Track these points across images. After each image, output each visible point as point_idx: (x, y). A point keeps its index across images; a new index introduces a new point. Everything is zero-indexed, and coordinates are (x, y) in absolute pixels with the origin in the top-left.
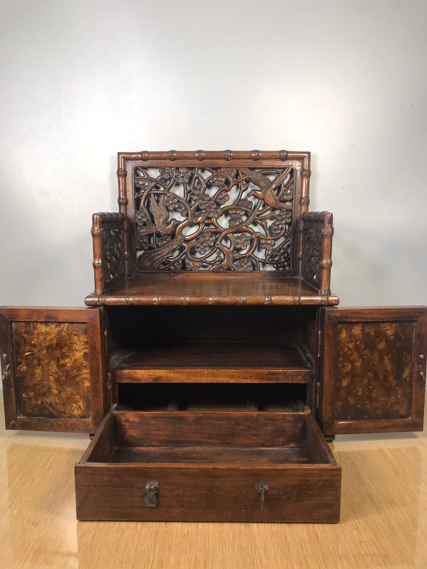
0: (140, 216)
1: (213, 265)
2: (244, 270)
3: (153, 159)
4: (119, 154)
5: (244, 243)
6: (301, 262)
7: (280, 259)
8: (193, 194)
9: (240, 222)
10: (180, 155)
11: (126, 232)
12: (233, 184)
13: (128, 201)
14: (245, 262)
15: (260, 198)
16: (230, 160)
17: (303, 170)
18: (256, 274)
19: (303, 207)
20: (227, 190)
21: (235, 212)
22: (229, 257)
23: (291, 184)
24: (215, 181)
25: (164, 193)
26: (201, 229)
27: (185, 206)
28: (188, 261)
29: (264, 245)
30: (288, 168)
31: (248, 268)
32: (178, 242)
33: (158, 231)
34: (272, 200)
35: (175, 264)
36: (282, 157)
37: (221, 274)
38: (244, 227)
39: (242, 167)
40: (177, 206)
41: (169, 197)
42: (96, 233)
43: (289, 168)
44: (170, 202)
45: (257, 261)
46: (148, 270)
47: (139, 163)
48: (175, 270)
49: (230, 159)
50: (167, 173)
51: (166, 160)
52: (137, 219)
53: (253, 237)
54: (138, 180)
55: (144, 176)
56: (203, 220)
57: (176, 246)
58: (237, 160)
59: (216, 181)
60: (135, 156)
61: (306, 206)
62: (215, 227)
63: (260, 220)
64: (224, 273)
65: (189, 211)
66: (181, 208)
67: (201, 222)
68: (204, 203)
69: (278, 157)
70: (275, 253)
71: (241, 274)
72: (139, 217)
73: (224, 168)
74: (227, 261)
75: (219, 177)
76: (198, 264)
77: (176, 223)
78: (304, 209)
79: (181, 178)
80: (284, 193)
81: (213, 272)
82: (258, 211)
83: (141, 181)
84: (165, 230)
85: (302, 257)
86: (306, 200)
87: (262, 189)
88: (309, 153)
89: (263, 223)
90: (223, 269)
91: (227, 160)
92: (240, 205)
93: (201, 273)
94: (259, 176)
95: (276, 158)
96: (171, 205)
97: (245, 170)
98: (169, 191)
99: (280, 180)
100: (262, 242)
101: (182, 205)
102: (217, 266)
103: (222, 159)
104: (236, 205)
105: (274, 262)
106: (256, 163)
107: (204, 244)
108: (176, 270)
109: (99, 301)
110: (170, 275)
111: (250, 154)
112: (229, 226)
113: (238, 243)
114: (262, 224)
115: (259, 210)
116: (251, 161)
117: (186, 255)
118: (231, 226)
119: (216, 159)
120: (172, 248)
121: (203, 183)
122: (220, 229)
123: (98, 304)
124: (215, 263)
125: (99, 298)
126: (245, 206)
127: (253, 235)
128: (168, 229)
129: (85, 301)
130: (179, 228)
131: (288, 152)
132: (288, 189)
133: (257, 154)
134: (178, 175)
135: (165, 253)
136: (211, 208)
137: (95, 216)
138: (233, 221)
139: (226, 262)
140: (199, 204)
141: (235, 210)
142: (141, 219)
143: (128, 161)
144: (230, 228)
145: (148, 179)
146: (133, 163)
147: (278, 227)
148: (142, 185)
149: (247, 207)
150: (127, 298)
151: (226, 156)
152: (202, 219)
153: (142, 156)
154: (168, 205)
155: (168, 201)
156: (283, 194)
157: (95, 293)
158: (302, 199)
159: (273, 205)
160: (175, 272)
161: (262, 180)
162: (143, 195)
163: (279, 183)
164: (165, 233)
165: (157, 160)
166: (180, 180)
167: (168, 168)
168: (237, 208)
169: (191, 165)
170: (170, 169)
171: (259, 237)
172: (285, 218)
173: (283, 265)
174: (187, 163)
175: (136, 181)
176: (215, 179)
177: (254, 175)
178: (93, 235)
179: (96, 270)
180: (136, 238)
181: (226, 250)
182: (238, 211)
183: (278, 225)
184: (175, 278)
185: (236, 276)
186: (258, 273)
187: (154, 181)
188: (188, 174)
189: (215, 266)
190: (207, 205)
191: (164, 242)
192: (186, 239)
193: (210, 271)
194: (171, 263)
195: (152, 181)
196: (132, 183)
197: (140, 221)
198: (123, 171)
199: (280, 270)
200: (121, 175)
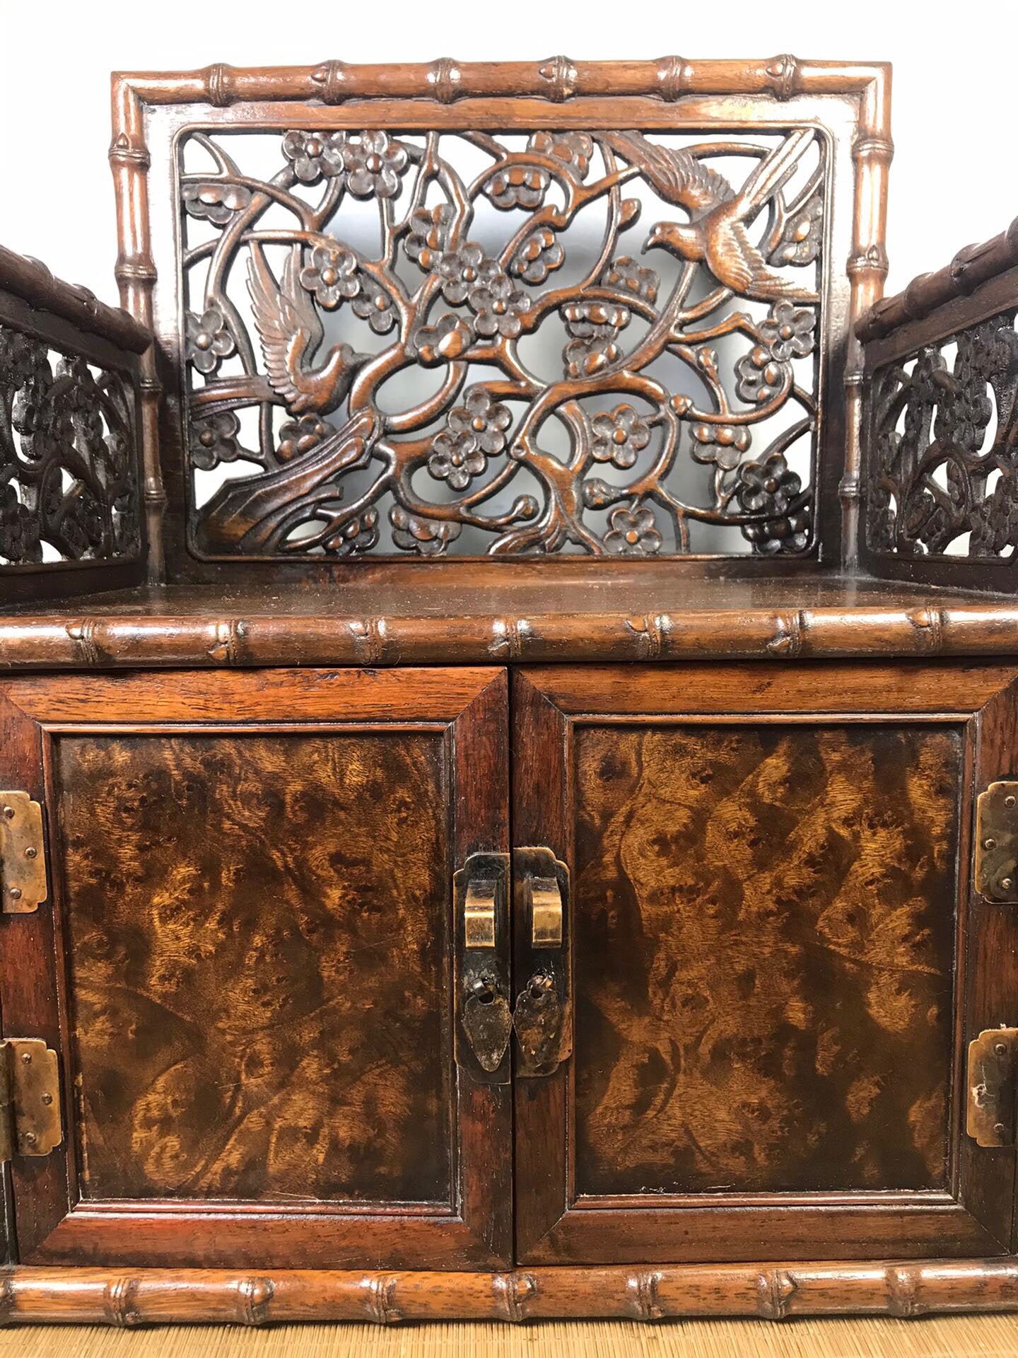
0: (207, 334)
1: (501, 531)
2: (625, 551)
3: (256, 96)
4: (117, 76)
5: (625, 441)
6: (854, 514)
7: (771, 503)
8: (419, 241)
9: (608, 356)
10: (362, 76)
11: (152, 396)
12: (582, 199)
13: (156, 274)
14: (631, 519)
15: (689, 254)
16: (569, 96)
17: (864, 135)
18: (674, 564)
19: (861, 288)
20: (555, 221)
21: (590, 314)
22: (565, 497)
23: (812, 196)
24: (509, 185)
25: (303, 236)
26: (452, 384)
27: (386, 292)
28: (402, 518)
29: (709, 447)
30: (802, 131)
31: (643, 540)
32: (361, 437)
33: (279, 394)
34: (736, 262)
35: (351, 529)
36: (777, 82)
37: (534, 569)
38: (627, 374)
39: (615, 129)
40: (354, 288)
41: (320, 252)
43: (806, 129)
44: (327, 275)
45: (681, 513)
46: (239, 553)
47: (200, 114)
48: (351, 551)
49: (567, 91)
50: (311, 157)
51: (305, 103)
52: (192, 347)
53: (662, 414)
54: (197, 185)
55: (221, 172)
56: (458, 348)
57: (353, 454)
58: (596, 99)
59: (511, 189)
60: (180, 84)
61: (876, 283)
62: (509, 377)
63: (690, 344)
64: (546, 563)
65: (403, 310)
66: (369, 300)
67: (452, 355)
68: (463, 279)
69: (761, 83)
70: (752, 480)
71: (614, 566)
72: (202, 340)
73: (544, 130)
74: (560, 516)
75: (522, 171)
76: (442, 530)
77: (351, 361)
78: (866, 296)
79: (370, 175)
80: (784, 233)
81: (504, 560)
82: (681, 308)
83: (209, 189)
84: (307, 388)
85: (860, 492)
86: (877, 260)
87: (696, 218)
88: (887, 67)
89: (702, 358)
91: (557, 97)
92: (610, 284)
93: (454, 566)
94: (683, 162)
95: (753, 90)
96: (328, 285)
97: (627, 137)
98: (321, 229)
99: (768, 180)
100: (700, 434)
101: (376, 287)
102: (518, 534)
103: (533, 93)
104: (593, 284)
105: (746, 514)
106: (671, 110)
107: (467, 445)
108: (354, 553)
110: (331, 572)
111: (648, 73)
112: (567, 373)
113: (601, 442)
114: (699, 363)
115: (686, 305)
116: (652, 102)
117: (396, 493)
118: (571, 371)
119: (509, 93)
120: (335, 461)
121: (458, 195)
122: (529, 384)
124: (510, 523)
126: (629, 290)
127: (662, 407)
128: (319, 387)
130: (364, 383)
131: (801, 63)
132: (799, 216)
133: (676, 70)
134: (358, 164)
135: (309, 484)
136: (491, 296)
138: (583, 348)
139: (556, 520)
140: (442, 283)
141: (590, 306)
142: (212, 343)
143: (152, 107)
144: (569, 379)
145: (237, 183)
146: (171, 114)
147: (760, 373)
148: (214, 208)
149: (637, 293)
151: (549, 81)
152: (454, 342)
153: (207, 87)
154: (316, 288)
155: (316, 272)
156: (782, 239)
158: (859, 256)
159: (742, 283)
160: (348, 562)
161: (695, 180)
162: (217, 246)
163: (765, 191)
164: (306, 400)
165: (271, 103)
166: (365, 186)
167: (316, 135)
168: (596, 298)
169: (410, 120)
170: (325, 137)
171: (685, 412)
172: (792, 335)
173: (782, 527)
174: (394, 114)
175: (186, 189)
176: (507, 178)
177: (666, 161)
180: (190, 424)
181: (553, 471)
182: (601, 306)
183: (765, 364)
184: (351, 585)
185: (595, 574)
186: (681, 560)
187: (260, 190)
188: (396, 157)
189: (509, 538)
190: (476, 283)
191: (303, 441)
192: (392, 425)
193: (491, 556)
194: (332, 526)
195: (252, 190)
196: (173, 200)
197: (205, 353)
198: (130, 145)
199: (769, 547)
200: (122, 164)
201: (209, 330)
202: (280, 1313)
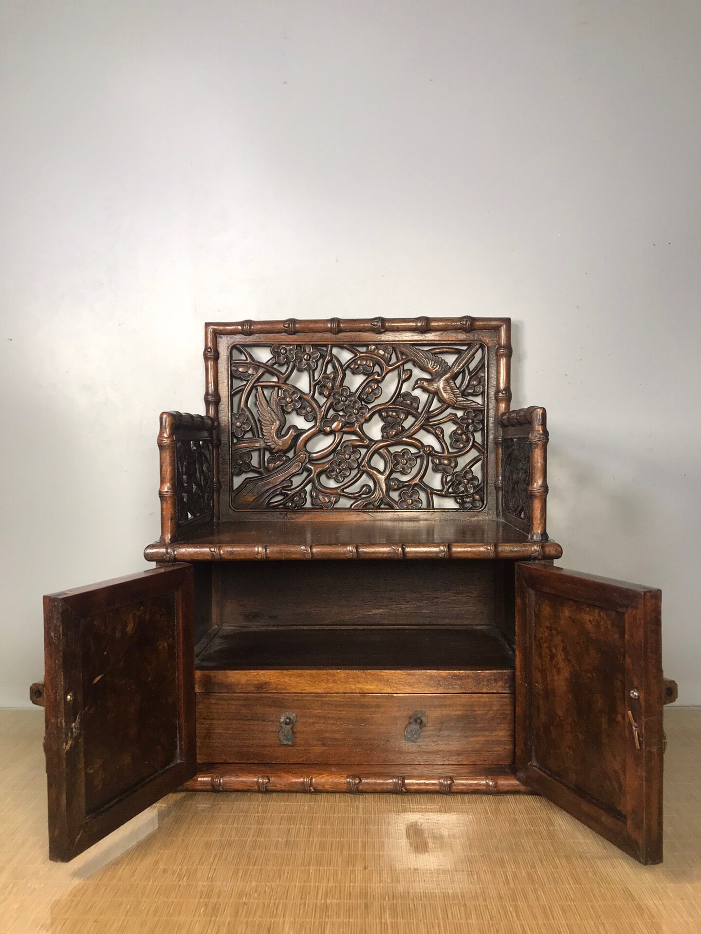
0: (240, 423)
1: (357, 499)
2: (407, 507)
3: (262, 332)
4: (207, 325)
5: (406, 464)
6: (500, 493)
7: (467, 489)
8: (324, 386)
9: (399, 431)
10: (303, 325)
12: (388, 370)
13: (220, 399)
14: (409, 495)
15: (431, 391)
16: (383, 332)
17: (499, 347)
19: (500, 404)
20: (378, 379)
21: (392, 415)
23: (480, 368)
25: (278, 385)
26: (337, 441)
27: (312, 406)
28: (316, 494)
29: (440, 466)
30: (475, 344)
31: (414, 503)
32: (301, 462)
33: (268, 445)
34: (450, 394)
35: (295, 499)
36: (464, 326)
37: (369, 514)
38: (406, 438)
40: (298, 405)
41: (285, 391)
42: (165, 443)
43: (477, 344)
44: (288, 399)
45: (430, 493)
46: (250, 508)
47: (239, 339)
48: (295, 507)
49: (382, 330)
50: (282, 354)
51: (280, 334)
52: (234, 427)
53: (421, 453)
54: (237, 365)
55: (247, 360)
56: (339, 427)
57: (297, 469)
58: (394, 333)
59: (360, 366)
60: (232, 328)
61: (506, 402)
62: (359, 439)
63: (432, 426)
64: (374, 512)
65: (318, 413)
66: (304, 409)
67: (337, 430)
68: (342, 401)
69: (458, 327)
70: (458, 480)
71: (402, 513)
72: (238, 424)
73: (373, 344)
74: (380, 493)
75: (365, 360)
76: (332, 499)
77: (297, 433)
78: (503, 408)
79: (305, 361)
81: (357, 511)
82: (428, 411)
83: (242, 366)
84: (280, 443)
85: (502, 485)
86: (507, 393)
87: (434, 377)
88: (508, 320)
89: (437, 431)
90: (374, 505)
91: (378, 332)
92: (399, 402)
93: (337, 513)
94: (428, 356)
95: (455, 329)
96: (288, 403)
97: (406, 347)
98: (285, 381)
99: (462, 362)
100: (437, 461)
101: (307, 404)
102: (362, 501)
103: (369, 331)
104: (393, 403)
105: (456, 493)
107: (342, 465)
108: (297, 508)
109: (167, 553)
110: (287, 516)
111: (414, 324)
112: (383, 437)
113: (397, 464)
114: (436, 433)
115: (431, 410)
116: (416, 334)
117: (314, 484)
119: (360, 331)
120: (289, 471)
121: (340, 369)
122: (367, 441)
123: (166, 557)
124: (360, 496)
125: (167, 549)
126: (407, 405)
127: (421, 450)
128: (284, 443)
129: (144, 553)
130: (301, 441)
131: (474, 319)
132: (476, 376)
133: (425, 322)
134: (300, 357)
135: (279, 481)
136: (353, 408)
137: (165, 416)
138: (389, 427)
139: (378, 495)
140: (333, 403)
141: (392, 411)
142: (241, 426)
143: (221, 336)
144: (384, 439)
145: (253, 364)
146: (229, 338)
147: (461, 437)
148: (244, 374)
149: (411, 406)
150: (212, 547)
151: (375, 327)
152: (338, 425)
153: (243, 329)
156: (469, 385)
157: (161, 541)
158: (500, 392)
159: (452, 402)
160: (294, 512)
161: (433, 363)
162: (245, 388)
163: (461, 367)
164: (279, 448)
165: (267, 334)
166: (303, 365)
167: (284, 346)
168: (394, 408)
169: (320, 341)
170: (288, 347)
171: (430, 453)
172: (473, 423)
173: (472, 499)
174: (315, 339)
175: (234, 366)
176: (359, 362)
177: (421, 355)
178: (161, 446)
179: (163, 502)
180: (232, 457)
181: (377, 475)
182: (396, 411)
183: (462, 434)
184: (295, 521)
186: (430, 512)
187: (262, 367)
188: (315, 355)
190: (346, 403)
191: (277, 463)
192: (314, 457)
193: (352, 509)
194: (288, 497)
195: (259, 366)
196: (228, 370)
197: (239, 429)
198: (212, 351)
199: (466, 506)
200: (210, 358)
201: (241, 421)
202: (273, 788)
